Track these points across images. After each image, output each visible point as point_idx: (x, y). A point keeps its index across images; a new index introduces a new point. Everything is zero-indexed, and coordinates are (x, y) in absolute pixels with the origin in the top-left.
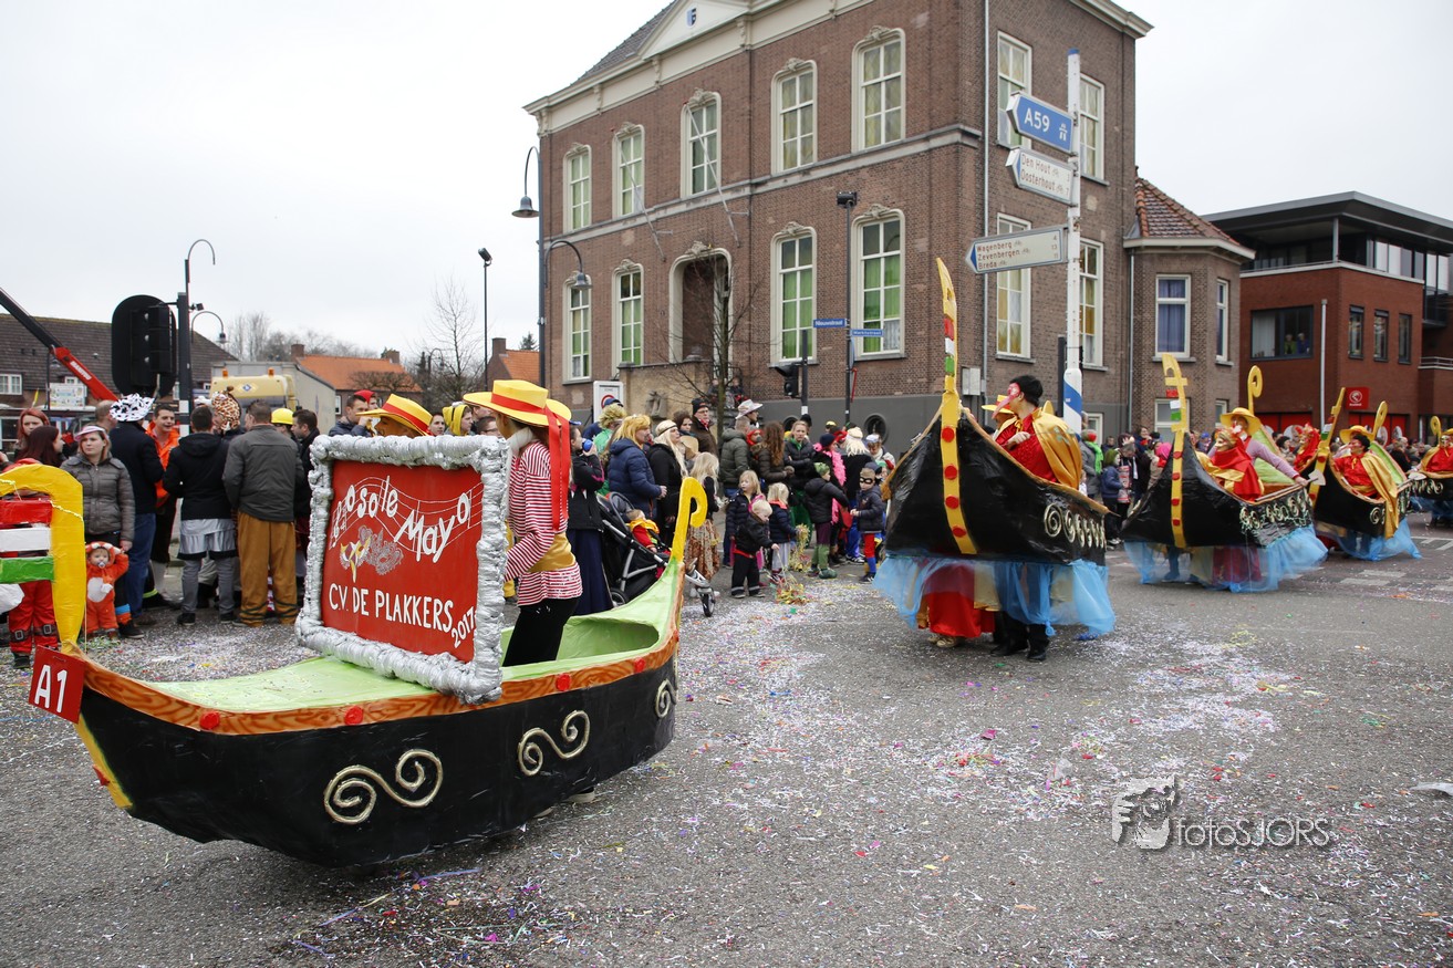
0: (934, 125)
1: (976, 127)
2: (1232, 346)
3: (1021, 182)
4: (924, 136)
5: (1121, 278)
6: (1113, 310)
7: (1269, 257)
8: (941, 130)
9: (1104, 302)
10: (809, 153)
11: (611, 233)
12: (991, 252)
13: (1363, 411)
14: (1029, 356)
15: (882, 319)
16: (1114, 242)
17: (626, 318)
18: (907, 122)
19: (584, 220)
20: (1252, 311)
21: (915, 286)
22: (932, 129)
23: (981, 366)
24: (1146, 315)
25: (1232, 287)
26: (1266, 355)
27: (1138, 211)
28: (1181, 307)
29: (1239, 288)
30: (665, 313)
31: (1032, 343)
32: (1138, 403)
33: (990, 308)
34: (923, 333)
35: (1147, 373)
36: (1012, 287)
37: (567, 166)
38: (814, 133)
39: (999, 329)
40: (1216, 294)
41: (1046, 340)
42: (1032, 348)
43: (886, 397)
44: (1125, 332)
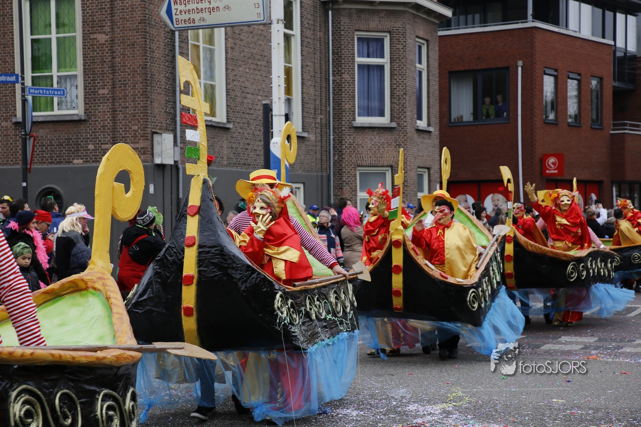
2: (431, 110)
6: (312, 69)
7: (466, 13)
9: (302, 60)
12: (189, 6)
13: (559, 178)
14: (225, 121)
15: (55, 72)
20: (450, 72)
23: (174, 131)
24: (346, 76)
25: (430, 47)
26: (465, 119)
28: (381, 68)
29: (437, 48)
31: (227, 105)
32: (339, 172)
34: (106, 91)
35: (348, 140)
36: (205, 42)
40: (415, 54)
41: (242, 102)
42: (227, 111)
43: (62, 166)
44: (324, 94)
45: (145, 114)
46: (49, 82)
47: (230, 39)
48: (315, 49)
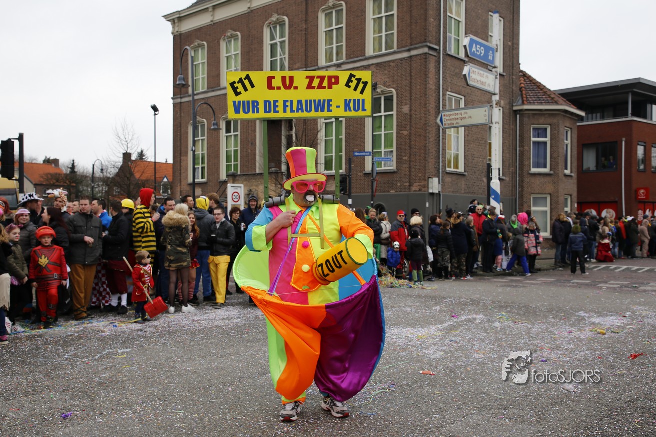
0: (413, 43)
1: (436, 44)
2: (573, 165)
3: (470, 83)
4: (407, 48)
5: (511, 127)
6: (507, 145)
7: (592, 113)
8: (417, 46)
9: (503, 140)
10: (340, 55)
11: (220, 95)
12: (451, 117)
13: (646, 201)
14: (463, 171)
15: (383, 150)
16: (507, 107)
17: (229, 146)
18: (397, 40)
19: (202, 86)
20: (582, 145)
21: (401, 132)
22: (411, 45)
23: (439, 177)
24: (526, 148)
25: (573, 132)
26: (591, 169)
27: (520, 89)
28: (545, 143)
29: (576, 132)
30: (254, 144)
31: (464, 164)
32: (521, 197)
33: (443, 144)
34: (405, 158)
35: (526, 180)
36: (454, 133)
37: (191, 53)
38: (344, 44)
39: (447, 156)
40: (564, 136)
41: (472, 162)
42: (464, 167)
43: (385, 193)
44: (514, 157)
45: (425, 168)
46: (380, 154)
47: (467, 131)
48: (509, 134)
